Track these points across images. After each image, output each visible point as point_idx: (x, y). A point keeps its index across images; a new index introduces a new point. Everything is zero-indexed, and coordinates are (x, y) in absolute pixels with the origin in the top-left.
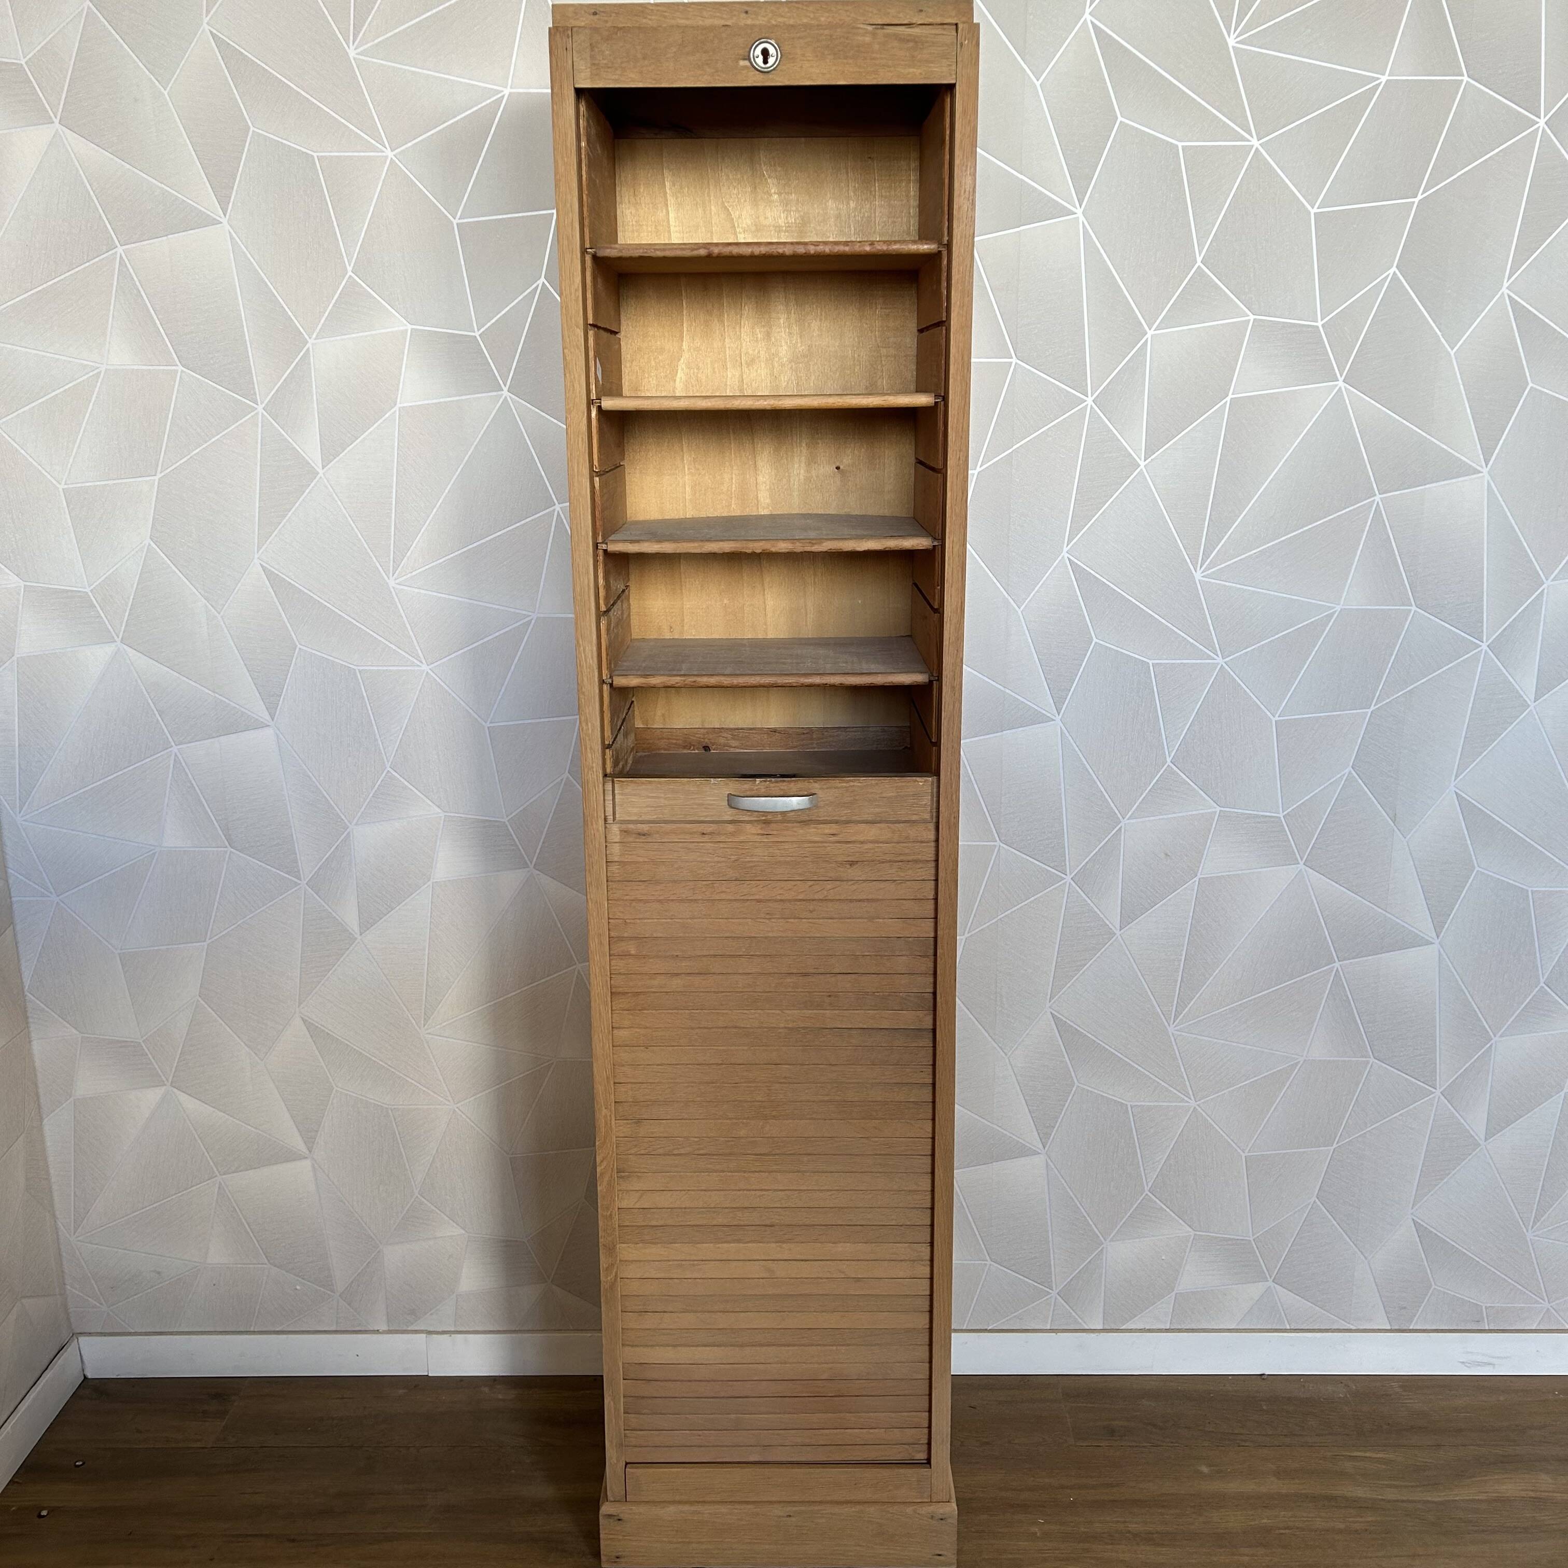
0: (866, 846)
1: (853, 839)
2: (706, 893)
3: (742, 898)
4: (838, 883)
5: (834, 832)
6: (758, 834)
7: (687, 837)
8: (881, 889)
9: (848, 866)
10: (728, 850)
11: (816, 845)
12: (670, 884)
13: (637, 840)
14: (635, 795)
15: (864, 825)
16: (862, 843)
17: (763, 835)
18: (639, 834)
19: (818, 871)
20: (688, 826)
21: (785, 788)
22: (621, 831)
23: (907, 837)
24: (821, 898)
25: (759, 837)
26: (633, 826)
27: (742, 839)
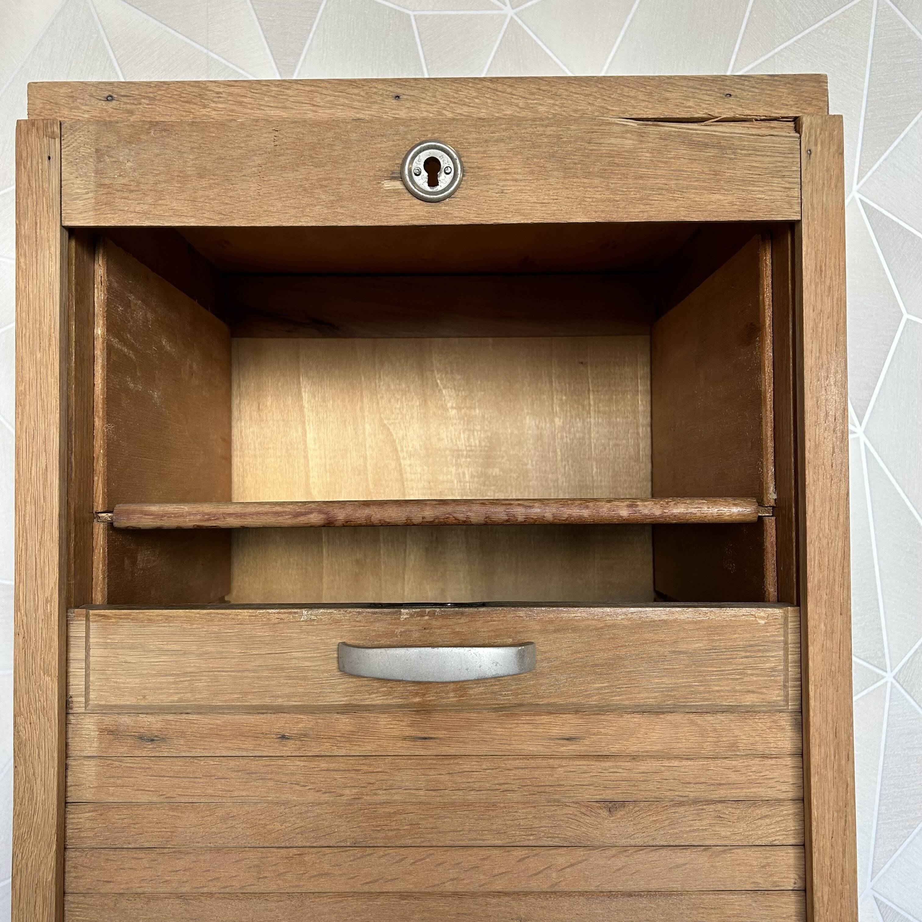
0: (643, 766)
1: (615, 748)
2: (289, 877)
3: (366, 888)
4: (581, 852)
5: (567, 731)
6: (405, 738)
7: (249, 744)
8: (678, 866)
9: (605, 813)
10: (337, 775)
11: (532, 763)
12: (208, 856)
13: (137, 753)
14: (132, 647)
15: (637, 719)
16: (634, 758)
17: (415, 739)
18: (141, 738)
19: (536, 823)
20: (252, 719)
21: (464, 629)
22: (102, 731)
23: (733, 746)
24: (545, 887)
25: (406, 744)
26: (126, 720)
27: (368, 748)
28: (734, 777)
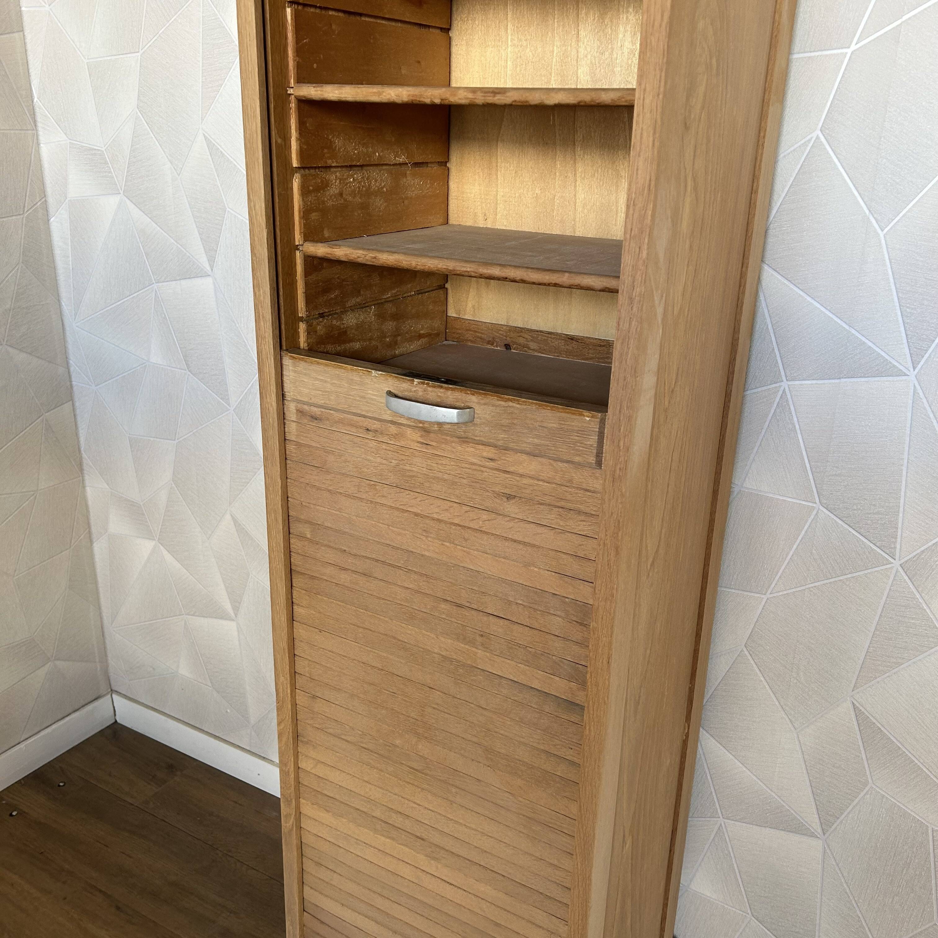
0: (525, 481)
1: (512, 469)
2: (370, 493)
3: (401, 507)
4: (493, 516)
5: (491, 456)
6: (418, 442)
7: (354, 430)
8: (538, 534)
9: (505, 499)
10: (390, 453)
11: (474, 467)
12: (339, 477)
13: (311, 423)
14: (305, 374)
15: (524, 457)
16: (521, 476)
17: (422, 443)
18: (312, 417)
19: (474, 496)
20: (355, 418)
21: (442, 395)
22: (297, 410)
23: (570, 481)
24: (476, 527)
25: (419, 445)
26: (306, 407)
27: (402, 443)
28: (569, 497)
